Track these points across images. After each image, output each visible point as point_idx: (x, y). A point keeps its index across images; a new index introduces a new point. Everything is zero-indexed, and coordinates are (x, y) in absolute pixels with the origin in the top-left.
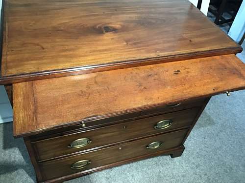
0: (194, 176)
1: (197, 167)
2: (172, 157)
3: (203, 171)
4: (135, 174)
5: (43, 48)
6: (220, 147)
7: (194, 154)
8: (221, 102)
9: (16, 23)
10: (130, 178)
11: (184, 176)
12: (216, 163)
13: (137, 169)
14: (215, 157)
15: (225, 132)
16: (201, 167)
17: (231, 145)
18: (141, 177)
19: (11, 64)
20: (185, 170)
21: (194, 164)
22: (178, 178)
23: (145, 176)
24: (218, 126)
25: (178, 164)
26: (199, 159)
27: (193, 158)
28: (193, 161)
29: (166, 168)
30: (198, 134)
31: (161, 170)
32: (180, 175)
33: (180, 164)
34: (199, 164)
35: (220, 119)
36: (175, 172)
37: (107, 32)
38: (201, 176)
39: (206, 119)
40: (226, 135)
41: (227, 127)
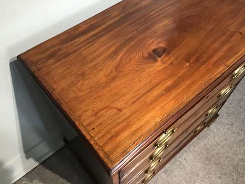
0: (233, 135)
1: (232, 125)
2: (208, 127)
3: (239, 128)
4: (186, 157)
5: (120, 110)
6: (241, 99)
7: (224, 115)
10: (184, 163)
11: (226, 140)
16: (235, 125)
18: (193, 157)
20: (224, 133)
21: (228, 124)
23: (195, 155)
25: (216, 130)
26: (230, 118)
27: (225, 119)
28: (226, 122)
29: (209, 139)
31: (205, 143)
32: (222, 140)
34: (232, 123)
36: (217, 139)
38: (239, 133)
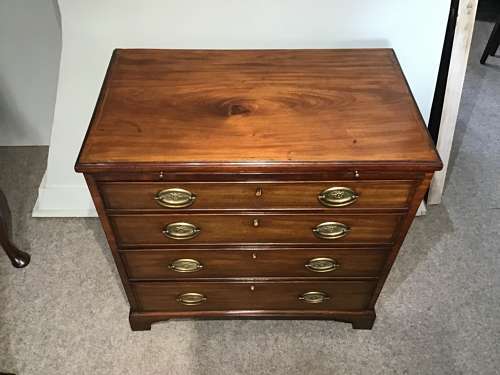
0: (383, 367)
1: (394, 354)
2: (354, 328)
3: (404, 365)
4: (280, 338)
5: (140, 131)
6: (454, 332)
7: (398, 331)
8: (490, 250)
9: (119, 90)
10: (271, 342)
11: (364, 363)
12: (434, 358)
13: (287, 331)
14: (436, 347)
15: (476, 308)
16: (401, 356)
17: (479, 333)
18: (291, 346)
19: (94, 148)
20: (371, 353)
21: (390, 348)
22: (353, 364)
23: (297, 346)
24: (466, 293)
25: (361, 341)
26: (403, 343)
27: (394, 338)
28: (391, 343)
29: (338, 343)
30: (418, 298)
31: (327, 344)
32: (358, 360)
33: (364, 342)
34: (400, 351)
35: (475, 282)
36: (351, 352)
37: (234, 114)
38: (395, 372)
39: (445, 276)
40: (475, 313)
41: (484, 299)
